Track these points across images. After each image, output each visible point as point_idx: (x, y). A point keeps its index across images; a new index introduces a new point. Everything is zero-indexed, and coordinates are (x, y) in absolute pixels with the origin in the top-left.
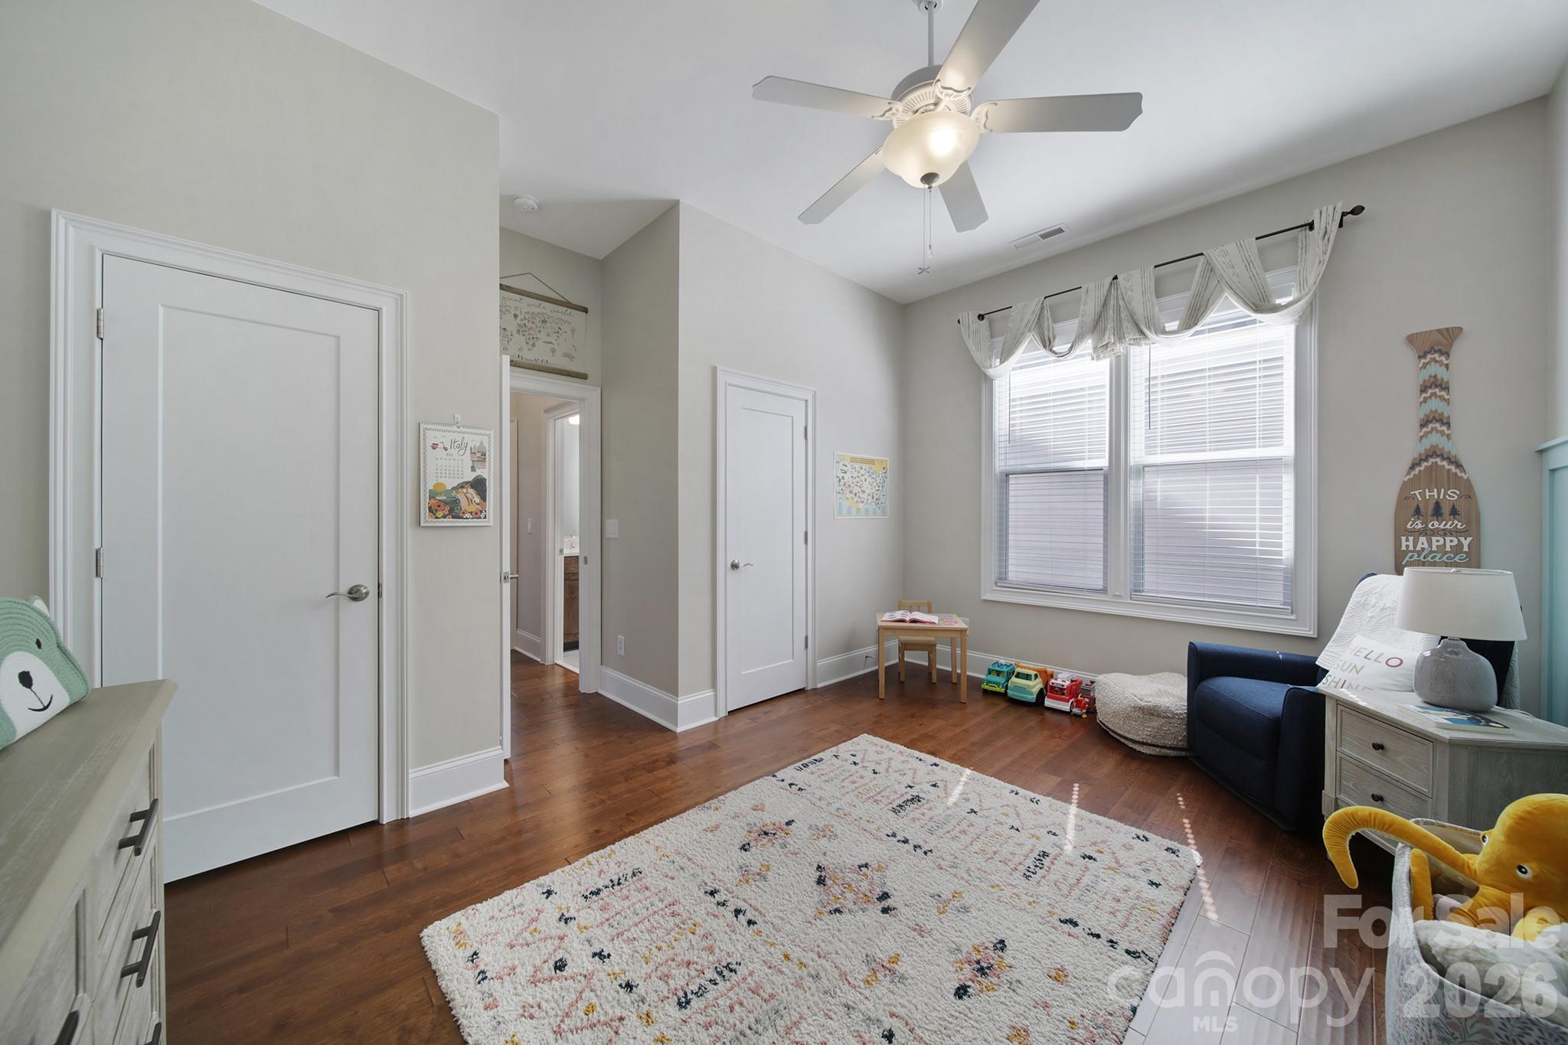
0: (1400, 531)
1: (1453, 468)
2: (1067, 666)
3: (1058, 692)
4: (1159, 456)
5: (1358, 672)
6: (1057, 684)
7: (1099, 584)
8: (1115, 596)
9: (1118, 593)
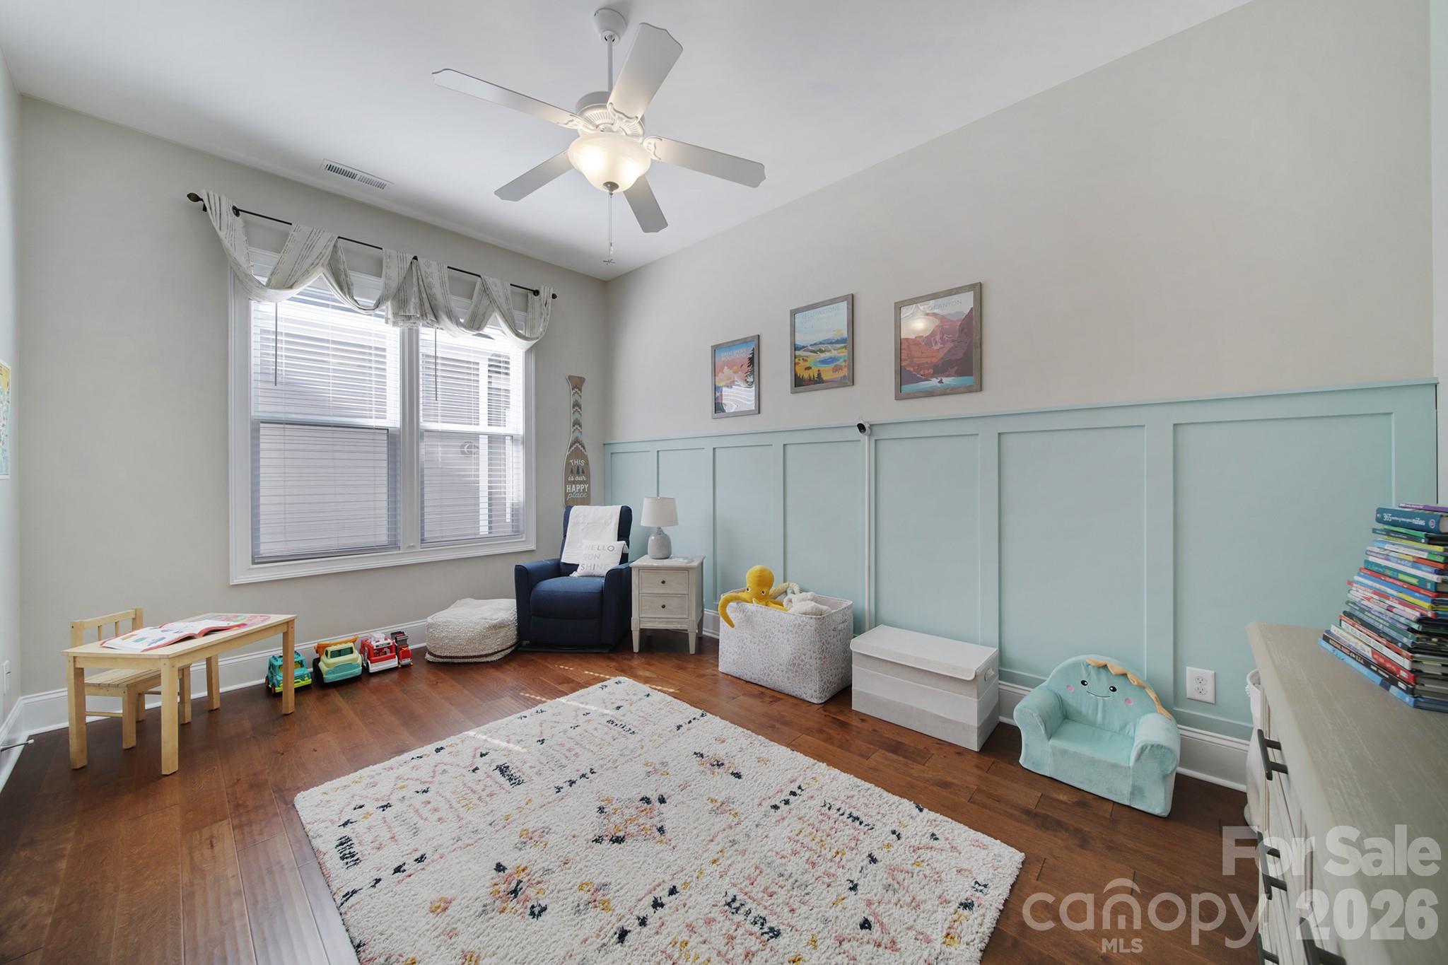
0: (567, 482)
1: (582, 449)
2: (376, 625)
3: (379, 653)
4: (440, 424)
5: (598, 558)
6: (383, 645)
7: (383, 539)
8: (410, 547)
9: (412, 544)
